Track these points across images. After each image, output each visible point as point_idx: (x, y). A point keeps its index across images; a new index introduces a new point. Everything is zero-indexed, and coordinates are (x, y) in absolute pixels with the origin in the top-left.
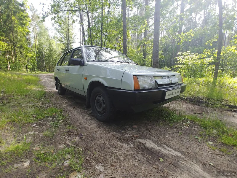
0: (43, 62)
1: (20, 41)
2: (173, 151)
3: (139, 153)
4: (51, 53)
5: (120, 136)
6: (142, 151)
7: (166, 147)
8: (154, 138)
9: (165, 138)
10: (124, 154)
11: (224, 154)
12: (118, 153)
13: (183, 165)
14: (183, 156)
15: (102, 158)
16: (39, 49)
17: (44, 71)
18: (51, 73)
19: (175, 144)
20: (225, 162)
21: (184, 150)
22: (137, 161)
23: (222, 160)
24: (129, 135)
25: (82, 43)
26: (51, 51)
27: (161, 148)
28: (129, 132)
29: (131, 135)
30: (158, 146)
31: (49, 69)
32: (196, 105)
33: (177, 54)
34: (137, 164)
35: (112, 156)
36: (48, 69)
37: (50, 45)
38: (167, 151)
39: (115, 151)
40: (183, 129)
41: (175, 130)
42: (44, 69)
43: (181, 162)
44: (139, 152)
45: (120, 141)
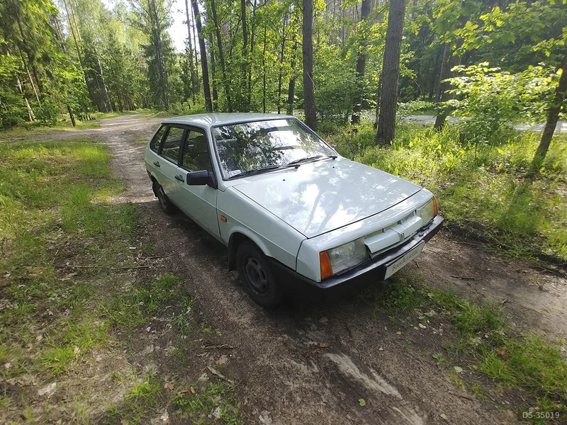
0: (102, 87)
1: (41, 42)
2: (386, 384)
3: (326, 387)
4: (116, 61)
5: (296, 346)
6: (331, 382)
7: (374, 375)
8: (356, 352)
9: (376, 353)
10: (301, 388)
11: (474, 396)
12: (293, 386)
13: (395, 415)
14: (400, 396)
15: (267, 398)
16: (86, 51)
17: (109, 110)
18: (127, 113)
19: (392, 368)
20: (469, 414)
21: (405, 384)
22: (322, 403)
23: (466, 410)
24: (311, 343)
25: (191, 23)
26: (117, 53)
27: (365, 377)
28: (312, 333)
29: (316, 343)
30: (360, 371)
31: (119, 102)
32: (466, 245)
33: (452, 70)
34: (321, 411)
35: (282, 394)
36: (116, 104)
37: (111, 36)
38: (374, 382)
39: (288, 383)
40: (416, 331)
41: (399, 333)
42: (108, 105)
43: (394, 408)
44: (327, 385)
45: (295, 359)
